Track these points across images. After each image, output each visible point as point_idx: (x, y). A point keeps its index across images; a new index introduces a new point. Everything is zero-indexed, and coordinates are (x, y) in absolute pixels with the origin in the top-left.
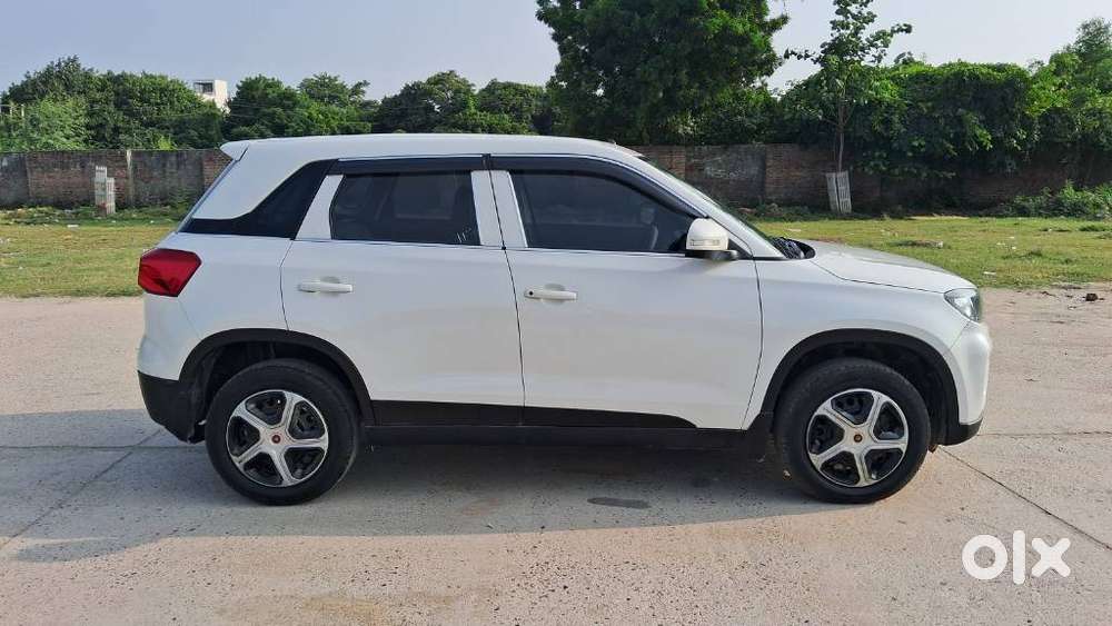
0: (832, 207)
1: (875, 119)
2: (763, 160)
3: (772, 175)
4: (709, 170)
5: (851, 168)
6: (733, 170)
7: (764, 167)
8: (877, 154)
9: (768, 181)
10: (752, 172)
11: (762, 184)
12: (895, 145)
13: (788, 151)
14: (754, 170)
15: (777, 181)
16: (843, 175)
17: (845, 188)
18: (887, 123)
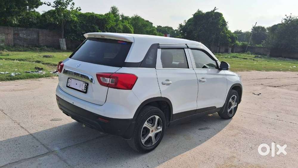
0: (61, 48)
1: (72, 25)
2: (38, 33)
3: (41, 38)
4: (21, 35)
5: (66, 38)
6: (29, 36)
7: (38, 36)
8: (73, 34)
9: (40, 40)
10: (35, 37)
11: (38, 40)
12: (78, 33)
13: (45, 31)
14: (35, 36)
15: (43, 40)
16: (64, 40)
17: (65, 43)
18: (75, 26)
